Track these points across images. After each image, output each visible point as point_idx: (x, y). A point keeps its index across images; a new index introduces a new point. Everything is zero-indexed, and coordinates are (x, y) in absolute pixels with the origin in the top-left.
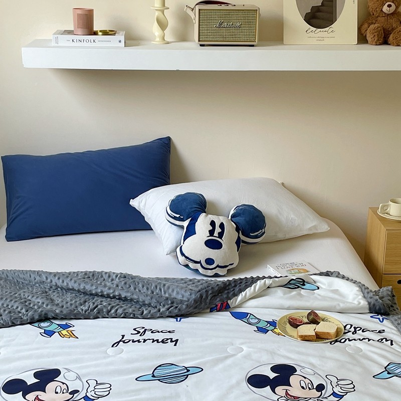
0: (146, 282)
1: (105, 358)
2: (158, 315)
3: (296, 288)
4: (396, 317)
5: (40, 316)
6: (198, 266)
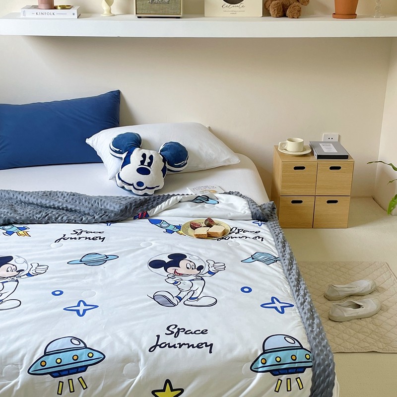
0: (88, 199)
1: (48, 249)
2: (93, 221)
3: (201, 203)
4: (272, 223)
5: (4, 221)
6: (131, 188)
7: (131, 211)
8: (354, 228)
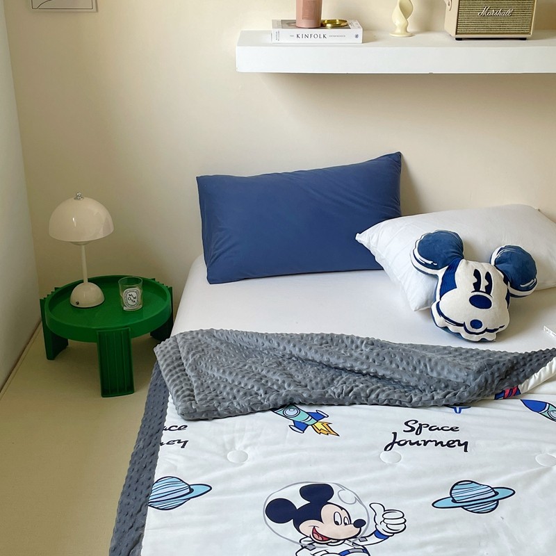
0: (405, 354)
2: (431, 403)
5: (285, 401)
6: (461, 330)
7: (494, 386)
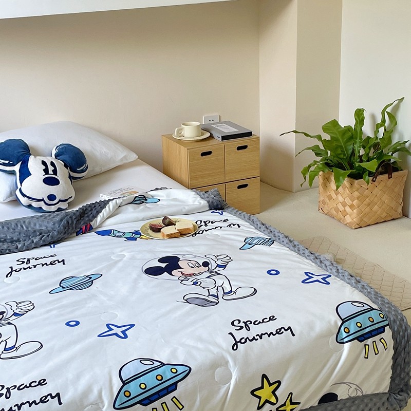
2: (33, 246)
3: (141, 203)
7: (74, 226)
8: (266, 211)
